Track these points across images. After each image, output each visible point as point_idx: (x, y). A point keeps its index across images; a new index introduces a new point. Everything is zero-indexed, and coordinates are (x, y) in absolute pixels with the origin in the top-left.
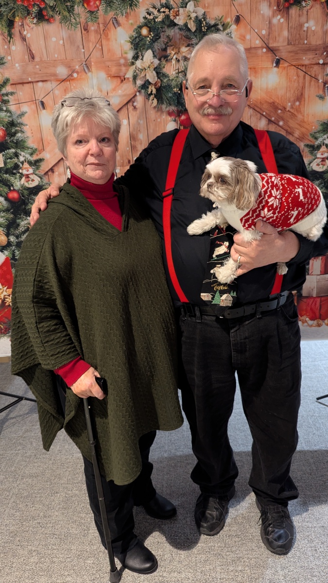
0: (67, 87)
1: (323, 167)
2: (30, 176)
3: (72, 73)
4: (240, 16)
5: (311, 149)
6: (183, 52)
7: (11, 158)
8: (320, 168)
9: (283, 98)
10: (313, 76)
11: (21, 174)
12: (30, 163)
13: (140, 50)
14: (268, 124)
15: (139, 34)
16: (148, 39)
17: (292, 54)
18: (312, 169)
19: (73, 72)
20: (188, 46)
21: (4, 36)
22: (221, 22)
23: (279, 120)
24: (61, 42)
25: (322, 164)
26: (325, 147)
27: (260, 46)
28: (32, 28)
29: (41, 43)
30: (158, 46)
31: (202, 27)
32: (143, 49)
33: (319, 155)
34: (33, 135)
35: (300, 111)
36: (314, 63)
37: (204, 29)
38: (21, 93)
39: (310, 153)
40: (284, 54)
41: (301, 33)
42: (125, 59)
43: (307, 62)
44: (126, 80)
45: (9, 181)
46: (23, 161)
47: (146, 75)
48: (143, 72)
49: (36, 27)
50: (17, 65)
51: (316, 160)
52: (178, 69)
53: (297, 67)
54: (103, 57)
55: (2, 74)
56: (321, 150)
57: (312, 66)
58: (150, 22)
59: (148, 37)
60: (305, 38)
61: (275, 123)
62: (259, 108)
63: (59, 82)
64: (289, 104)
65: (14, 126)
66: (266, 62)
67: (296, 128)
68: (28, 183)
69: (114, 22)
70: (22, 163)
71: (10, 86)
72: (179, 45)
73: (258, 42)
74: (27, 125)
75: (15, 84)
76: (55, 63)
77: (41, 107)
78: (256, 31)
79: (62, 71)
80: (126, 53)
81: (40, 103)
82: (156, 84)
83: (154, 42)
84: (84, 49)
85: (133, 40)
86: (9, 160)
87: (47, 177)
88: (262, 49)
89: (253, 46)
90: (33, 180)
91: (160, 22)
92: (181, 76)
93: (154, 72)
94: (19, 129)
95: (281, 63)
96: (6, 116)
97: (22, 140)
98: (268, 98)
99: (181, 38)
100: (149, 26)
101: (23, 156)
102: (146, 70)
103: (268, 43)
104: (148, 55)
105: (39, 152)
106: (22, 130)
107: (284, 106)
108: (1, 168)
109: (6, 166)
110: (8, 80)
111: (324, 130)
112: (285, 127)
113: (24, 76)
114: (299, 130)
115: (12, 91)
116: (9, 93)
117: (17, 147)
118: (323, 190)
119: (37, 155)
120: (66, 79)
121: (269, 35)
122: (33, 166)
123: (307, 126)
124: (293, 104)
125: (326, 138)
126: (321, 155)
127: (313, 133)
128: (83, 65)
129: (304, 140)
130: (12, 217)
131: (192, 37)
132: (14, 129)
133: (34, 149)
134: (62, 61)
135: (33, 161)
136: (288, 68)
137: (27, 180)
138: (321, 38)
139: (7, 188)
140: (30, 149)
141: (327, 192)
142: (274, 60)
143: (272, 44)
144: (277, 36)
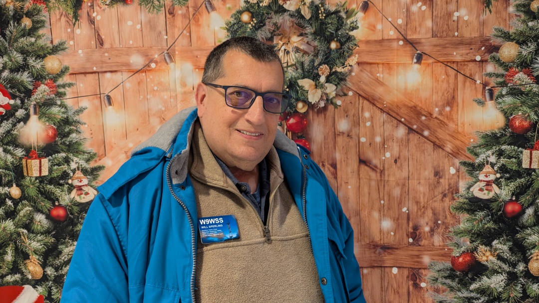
0: (141, 80)
1: (489, 193)
2: (84, 188)
3: (149, 63)
4: (369, 2)
5: (470, 168)
7: (59, 165)
8: (485, 194)
9: (427, 101)
10: (468, 76)
11: (71, 185)
12: (85, 172)
14: (408, 133)
15: (239, 20)
16: (250, 25)
17: (438, 48)
18: (473, 195)
19: (151, 61)
20: (301, 35)
21: (68, 18)
22: (344, 9)
23: (423, 128)
24: (139, 27)
25: (486, 190)
26: (489, 166)
27: (395, 37)
28: (104, 10)
29: (114, 27)
30: (261, 34)
31: (319, 14)
33: (482, 177)
34: (92, 136)
35: (452, 119)
36: (469, 60)
37: (322, 16)
38: (81, 85)
39: (469, 173)
40: (427, 49)
41: (449, 23)
43: (458, 58)
45: (54, 193)
46: (75, 169)
49: (108, 9)
50: (80, 51)
51: (478, 183)
52: (287, 63)
53: (446, 64)
54: (191, 46)
55: (60, 62)
56: (484, 170)
57: (466, 63)
58: (252, 7)
59: (250, 23)
60: (456, 29)
61: (418, 133)
62: (395, 113)
63: (133, 73)
64: (437, 109)
65: (68, 124)
66: (404, 56)
67: (447, 140)
68: (80, 197)
69: (208, 5)
70: (74, 171)
71: (68, 76)
72: (289, 34)
73: (392, 33)
74: (85, 124)
75: (75, 74)
76: (129, 51)
77: (107, 102)
78: (390, 19)
79: (137, 61)
80: (220, 41)
81: (106, 98)
83: (257, 30)
84: (167, 35)
85: (230, 27)
86: (56, 167)
88: (398, 42)
89: (386, 38)
90: (87, 194)
91: (265, 6)
92: (290, 71)
94: (75, 128)
95: (423, 58)
96: (59, 112)
97: (76, 142)
98: (408, 101)
99: (292, 26)
100: (252, 11)
101: (77, 162)
103: (406, 35)
105: (98, 158)
106: (79, 129)
107: (429, 111)
108: (45, 176)
109: (51, 174)
110: (67, 69)
111: (487, 144)
112: (431, 138)
113: (88, 65)
114: (452, 143)
115: (71, 82)
116: (66, 84)
117: (69, 151)
118: (491, 225)
119: (96, 161)
120: (142, 69)
121: (407, 25)
122: (89, 175)
123: (463, 139)
124: (442, 110)
125: (491, 155)
126: (485, 177)
127: (472, 148)
128: (164, 54)
129: (459, 156)
130: (53, 241)
131: (306, 26)
132: (68, 128)
133: (91, 153)
134: (137, 49)
135: (89, 169)
136: (434, 65)
137: (79, 192)
138: (477, 29)
139: (50, 202)
140: (86, 154)
141: (497, 228)
142: (414, 55)
143: (411, 36)
144: (417, 27)
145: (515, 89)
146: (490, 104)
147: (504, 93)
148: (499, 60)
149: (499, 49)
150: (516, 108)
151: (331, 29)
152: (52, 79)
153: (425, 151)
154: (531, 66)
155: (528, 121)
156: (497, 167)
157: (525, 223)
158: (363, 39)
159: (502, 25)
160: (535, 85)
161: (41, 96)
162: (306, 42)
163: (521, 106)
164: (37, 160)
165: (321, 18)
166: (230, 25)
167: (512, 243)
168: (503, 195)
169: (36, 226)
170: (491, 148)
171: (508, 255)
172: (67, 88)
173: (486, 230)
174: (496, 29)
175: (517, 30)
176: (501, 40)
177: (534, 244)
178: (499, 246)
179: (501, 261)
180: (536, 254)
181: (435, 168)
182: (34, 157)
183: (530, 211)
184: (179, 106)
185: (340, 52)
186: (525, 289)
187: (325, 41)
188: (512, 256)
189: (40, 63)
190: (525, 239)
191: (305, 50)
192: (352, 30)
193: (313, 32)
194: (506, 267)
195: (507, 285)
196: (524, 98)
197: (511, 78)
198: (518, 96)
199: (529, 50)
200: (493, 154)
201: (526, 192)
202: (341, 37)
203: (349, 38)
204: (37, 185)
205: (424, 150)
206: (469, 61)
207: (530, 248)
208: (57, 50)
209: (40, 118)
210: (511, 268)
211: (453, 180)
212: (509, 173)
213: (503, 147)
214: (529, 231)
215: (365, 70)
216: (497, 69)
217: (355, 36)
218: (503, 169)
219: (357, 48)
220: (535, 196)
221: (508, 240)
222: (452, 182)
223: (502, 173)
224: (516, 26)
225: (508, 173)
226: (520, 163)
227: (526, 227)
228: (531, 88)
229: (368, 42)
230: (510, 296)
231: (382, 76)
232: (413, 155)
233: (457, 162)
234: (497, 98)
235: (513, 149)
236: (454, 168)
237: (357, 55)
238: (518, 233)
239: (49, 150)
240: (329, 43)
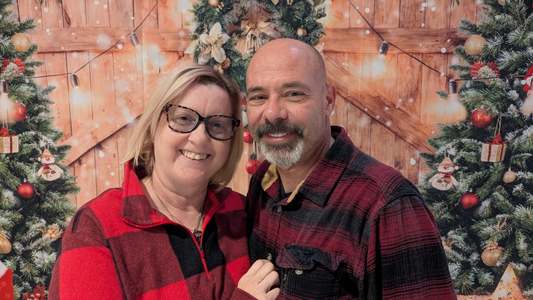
0: (108, 61)
1: (447, 185)
2: (52, 167)
3: (116, 43)
5: (430, 160)
6: (261, 28)
7: (29, 142)
8: (443, 185)
9: (391, 92)
10: (433, 68)
11: (40, 163)
12: (52, 150)
13: (206, 22)
14: (371, 123)
15: (206, 4)
16: (218, 9)
17: (404, 39)
18: (431, 186)
19: (118, 42)
20: (268, 21)
23: (386, 119)
24: (106, 6)
25: (445, 181)
26: (449, 158)
27: (362, 26)
29: (80, 6)
30: (227, 18)
32: (210, 21)
33: (441, 169)
34: (59, 115)
35: (415, 111)
36: (434, 51)
37: (290, 2)
38: (50, 64)
39: (428, 164)
40: (393, 39)
41: (417, 14)
42: (186, 31)
43: (424, 50)
44: (185, 57)
45: (23, 170)
46: (44, 147)
47: (211, 52)
48: (207, 49)
50: (48, 30)
51: (437, 175)
52: (254, 48)
53: (411, 55)
54: (158, 28)
55: (29, 40)
56: (443, 162)
57: (431, 55)
59: (218, 7)
60: (423, 20)
61: (380, 123)
62: (359, 102)
63: (99, 54)
64: (400, 100)
65: (37, 103)
66: (370, 46)
67: (409, 132)
68: (47, 176)
70: (43, 149)
71: (36, 55)
72: (257, 19)
73: (359, 22)
74: (53, 103)
75: (44, 53)
76: (95, 31)
77: (73, 82)
78: (357, 8)
79: (104, 41)
80: (188, 24)
81: (72, 77)
82: (223, 64)
83: (224, 13)
84: (134, 16)
85: (198, 10)
86: (26, 145)
87: (72, 169)
88: (365, 31)
89: (353, 26)
90: (53, 172)
93: (222, 50)
94: (44, 107)
95: (389, 49)
96: (28, 91)
97: (45, 121)
98: (372, 91)
99: (260, 12)
101: (45, 140)
102: (211, 46)
103: (373, 24)
104: (216, 28)
105: (65, 138)
106: (47, 108)
107: (393, 102)
108: (15, 153)
109: (21, 152)
110: (35, 47)
111: (448, 137)
112: (394, 128)
113: (56, 45)
114: (413, 134)
115: (39, 61)
116: (34, 63)
117: (38, 129)
118: (447, 216)
119: (62, 140)
120: (108, 50)
121: (374, 14)
122: (56, 154)
123: (424, 130)
124: (406, 101)
125: (451, 147)
126: (444, 169)
127: (433, 140)
128: (130, 35)
129: (420, 147)
130: (20, 217)
131: (273, 11)
132: (37, 106)
133: (58, 133)
134: (104, 29)
135: (56, 148)
136: (399, 56)
137: (46, 171)
138: (444, 21)
139: (19, 179)
140: (53, 133)
141: (453, 219)
142: (380, 45)
143: (378, 26)
144: (384, 16)
145: (479, 82)
146: (453, 97)
147: (468, 86)
148: (464, 52)
149: (465, 42)
150: (479, 102)
151: (298, 15)
152: (20, 57)
153: (387, 142)
154: (496, 60)
155: (489, 115)
156: (456, 160)
157: (481, 215)
158: (331, 27)
159: (469, 17)
160: (498, 79)
161: (10, 74)
162: (273, 27)
163: (484, 100)
164: (8, 137)
165: (288, 3)
166: (198, 8)
167: (467, 234)
168: (461, 187)
169: (4, 202)
170: (452, 140)
171: (463, 245)
172: (35, 67)
173: (442, 220)
174: (463, 22)
175: (484, 23)
176: (467, 33)
177: (488, 235)
178: (455, 236)
179: (455, 250)
180: (489, 245)
181: (396, 159)
182: (5, 134)
183: (486, 204)
184: (145, 88)
185: (306, 39)
186: (477, 277)
187: (292, 27)
188: (466, 246)
189: (9, 41)
190: (480, 230)
191: (271, 36)
192: (320, 18)
193: (280, 18)
194: (460, 257)
195: (461, 274)
196: (487, 92)
197: (476, 72)
198: (481, 89)
199: (496, 43)
200: (453, 146)
201: (483, 185)
202: (308, 25)
203: (316, 26)
204: (7, 161)
205: (385, 141)
206: (435, 53)
207: (485, 238)
208: (25, 28)
209: (9, 96)
210: (465, 257)
211: (413, 171)
212: (467, 166)
213: (464, 140)
214: (484, 223)
215: (331, 58)
216: (462, 61)
217: (322, 23)
218: (462, 162)
219: (324, 36)
220: (491, 189)
221: (464, 231)
222: (412, 172)
223: (461, 165)
224: (483, 19)
225: (465, 166)
226: (478, 157)
227: (482, 219)
228: (494, 82)
229: (335, 30)
230: (462, 285)
231: (347, 65)
232: (374, 145)
233: (417, 153)
234: (461, 91)
235: (472, 142)
236: (414, 159)
237: (323, 44)
238: (473, 224)
239: (18, 128)
240: (296, 29)
